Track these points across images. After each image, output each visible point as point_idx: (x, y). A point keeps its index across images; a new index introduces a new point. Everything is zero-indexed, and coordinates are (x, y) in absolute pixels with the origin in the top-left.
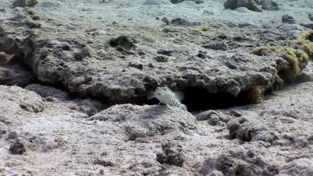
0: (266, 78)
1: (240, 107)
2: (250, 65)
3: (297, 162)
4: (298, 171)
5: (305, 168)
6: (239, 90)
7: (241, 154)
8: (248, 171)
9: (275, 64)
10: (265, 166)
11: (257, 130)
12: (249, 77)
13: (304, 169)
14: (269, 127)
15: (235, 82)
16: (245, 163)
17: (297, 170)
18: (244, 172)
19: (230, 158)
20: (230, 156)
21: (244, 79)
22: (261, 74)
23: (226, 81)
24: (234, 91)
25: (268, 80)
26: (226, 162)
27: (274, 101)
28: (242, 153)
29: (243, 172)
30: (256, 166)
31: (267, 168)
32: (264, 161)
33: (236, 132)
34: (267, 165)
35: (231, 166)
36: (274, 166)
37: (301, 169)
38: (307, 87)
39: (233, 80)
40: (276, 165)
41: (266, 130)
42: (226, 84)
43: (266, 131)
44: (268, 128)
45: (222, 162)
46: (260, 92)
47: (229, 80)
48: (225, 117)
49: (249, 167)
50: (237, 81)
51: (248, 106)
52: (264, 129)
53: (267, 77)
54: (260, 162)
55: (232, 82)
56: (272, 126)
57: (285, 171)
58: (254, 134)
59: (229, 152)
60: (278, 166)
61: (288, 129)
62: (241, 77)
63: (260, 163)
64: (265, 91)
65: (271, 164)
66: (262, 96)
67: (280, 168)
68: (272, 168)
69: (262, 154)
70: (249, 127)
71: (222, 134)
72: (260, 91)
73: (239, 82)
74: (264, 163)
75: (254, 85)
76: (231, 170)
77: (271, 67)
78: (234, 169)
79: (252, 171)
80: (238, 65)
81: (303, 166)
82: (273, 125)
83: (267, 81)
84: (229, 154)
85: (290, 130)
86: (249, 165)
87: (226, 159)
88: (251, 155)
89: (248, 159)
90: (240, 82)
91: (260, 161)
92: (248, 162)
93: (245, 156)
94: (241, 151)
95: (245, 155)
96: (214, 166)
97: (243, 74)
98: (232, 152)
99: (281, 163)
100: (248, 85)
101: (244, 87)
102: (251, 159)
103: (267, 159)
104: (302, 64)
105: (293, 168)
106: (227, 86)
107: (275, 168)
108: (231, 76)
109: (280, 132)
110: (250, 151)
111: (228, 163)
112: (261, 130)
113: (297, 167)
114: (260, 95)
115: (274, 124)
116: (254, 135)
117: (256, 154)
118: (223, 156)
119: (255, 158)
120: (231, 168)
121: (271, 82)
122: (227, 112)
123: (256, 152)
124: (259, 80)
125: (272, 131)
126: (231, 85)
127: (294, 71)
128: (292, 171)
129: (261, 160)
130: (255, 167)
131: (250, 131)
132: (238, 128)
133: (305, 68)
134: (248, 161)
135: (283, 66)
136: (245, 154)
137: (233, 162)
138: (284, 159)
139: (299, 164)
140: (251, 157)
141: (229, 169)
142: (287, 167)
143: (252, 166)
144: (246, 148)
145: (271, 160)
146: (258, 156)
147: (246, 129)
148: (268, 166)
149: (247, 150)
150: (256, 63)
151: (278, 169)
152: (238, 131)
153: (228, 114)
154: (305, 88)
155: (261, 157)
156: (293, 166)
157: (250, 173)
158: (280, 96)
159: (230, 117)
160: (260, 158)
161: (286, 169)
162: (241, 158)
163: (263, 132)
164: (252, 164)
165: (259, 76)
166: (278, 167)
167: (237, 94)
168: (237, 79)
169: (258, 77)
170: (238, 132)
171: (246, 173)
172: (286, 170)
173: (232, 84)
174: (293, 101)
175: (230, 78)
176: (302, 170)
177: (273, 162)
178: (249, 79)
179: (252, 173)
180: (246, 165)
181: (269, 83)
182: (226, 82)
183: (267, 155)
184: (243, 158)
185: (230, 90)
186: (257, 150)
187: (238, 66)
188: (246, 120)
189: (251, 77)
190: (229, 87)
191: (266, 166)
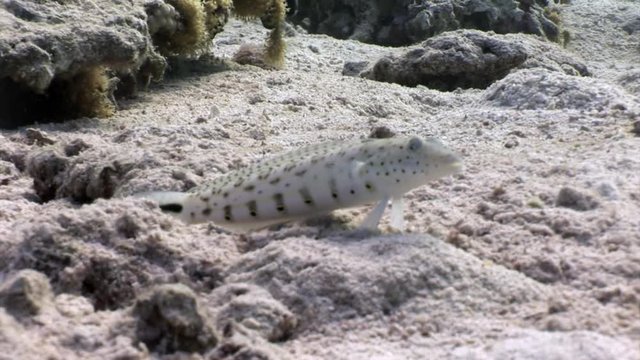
0: (128, 43)
1: (52, 124)
2: (76, 10)
3: (284, 248)
4: (290, 273)
5: (313, 265)
6: (52, 75)
7: (95, 227)
8: (124, 279)
9: (144, 14)
10: (175, 263)
11: (130, 167)
12: (80, 39)
13: (309, 269)
14: (165, 159)
15: (38, 52)
16: (111, 254)
17: (285, 273)
18: (111, 280)
19: (62, 238)
20: (62, 233)
21: (66, 43)
22: (112, 30)
23: (13, 46)
24: (37, 76)
25: (134, 47)
26: (51, 251)
27: (144, 113)
28: (100, 224)
29: (106, 282)
30: (146, 263)
31: (185, 268)
32: (174, 248)
33: (57, 179)
34: (181, 259)
35: (67, 262)
36: (205, 263)
37: (299, 269)
38: (227, 83)
39: (31, 44)
40: (211, 260)
41: (158, 165)
42: (11, 56)
43: (158, 170)
44: (162, 161)
45: (38, 253)
46: (106, 86)
47: (22, 45)
48: (13, 149)
49: (125, 267)
50: (44, 47)
51: (73, 121)
52: (151, 163)
53: (130, 40)
54: (160, 251)
55: (32, 50)
56: (173, 157)
57: (244, 275)
58: (120, 178)
59: (59, 220)
60: (218, 261)
61: (224, 165)
62: (57, 37)
63: (161, 256)
64: (119, 85)
65: (196, 255)
66: (109, 97)
67: (226, 269)
68: (199, 268)
69: (163, 227)
70: (100, 162)
71: (9, 191)
72: (106, 82)
73: (50, 51)
74: (171, 253)
75: (92, 63)
76: (70, 275)
77: (135, 20)
78: (79, 274)
79: (134, 277)
80: (43, 9)
81: (304, 258)
82: (176, 153)
83: (130, 51)
84: (58, 227)
85: (230, 167)
86: (123, 260)
87: (49, 241)
88: (128, 229)
89: (121, 241)
90: (53, 52)
91: (159, 247)
92: (122, 250)
93: (109, 233)
94: (94, 217)
95: (111, 229)
96: (11, 265)
97: (62, 30)
98: (70, 220)
99: (225, 253)
100: (76, 62)
101: (64, 65)
102: (129, 243)
103: (181, 241)
104: (214, 20)
105: (272, 266)
106: (17, 61)
107: (209, 270)
108: (26, 35)
109: (200, 174)
110: (126, 219)
111: (58, 253)
112: (141, 166)
113: (286, 262)
114: (105, 94)
115: (179, 151)
116: (118, 182)
117: (143, 225)
118: (39, 233)
119: (142, 237)
120: (69, 270)
121: (140, 55)
122: (17, 135)
123: (145, 220)
124: (107, 49)
125: (177, 170)
126: (27, 58)
127: (192, 38)
128: (269, 275)
129: (163, 243)
130: (144, 268)
131: (107, 170)
132: (62, 170)
133: (222, 30)
134: (121, 247)
135: (164, 21)
136: (110, 226)
137: (72, 250)
138: (231, 243)
139: (290, 254)
140: (128, 237)
141: (60, 273)
142: (248, 265)
143: (133, 262)
144: (108, 212)
145: (193, 245)
146: (153, 233)
147: (90, 170)
148: (187, 262)
149: (116, 216)
150: (93, 7)
151: (220, 271)
152: (62, 177)
153: (19, 141)
154: (223, 86)
155: (163, 235)
156: (272, 259)
157: (129, 283)
158: (159, 103)
159: (28, 148)
160: (158, 237)
161: (248, 270)
162: (97, 240)
163: (148, 170)
164: (134, 258)
165: (108, 36)
166: (219, 266)
167: (44, 84)
168: (45, 43)
169: (103, 39)
170: (63, 180)
171: (118, 286)
172: (249, 274)
173: (31, 56)
174: (200, 113)
175: (24, 40)
176: (303, 271)
177: (200, 252)
178: (80, 43)
179: (136, 284)
180: (115, 261)
181: (136, 56)
182: (12, 51)
183: (178, 231)
184: (105, 239)
185: (24, 75)
186: (147, 214)
187: (40, 13)
188: (87, 147)
189: (86, 38)
190: (21, 64)
191: (181, 264)
